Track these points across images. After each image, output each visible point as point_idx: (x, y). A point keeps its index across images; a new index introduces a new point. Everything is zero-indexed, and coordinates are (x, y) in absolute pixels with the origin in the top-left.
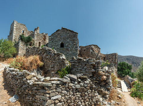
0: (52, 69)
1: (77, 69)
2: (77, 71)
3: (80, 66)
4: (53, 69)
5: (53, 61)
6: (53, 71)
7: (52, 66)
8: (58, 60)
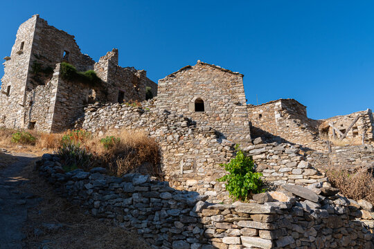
0: (189, 172)
1: (277, 172)
2: (276, 177)
3: (286, 161)
4: (191, 171)
5: (191, 150)
6: (192, 178)
7: (188, 164)
8: (206, 148)
